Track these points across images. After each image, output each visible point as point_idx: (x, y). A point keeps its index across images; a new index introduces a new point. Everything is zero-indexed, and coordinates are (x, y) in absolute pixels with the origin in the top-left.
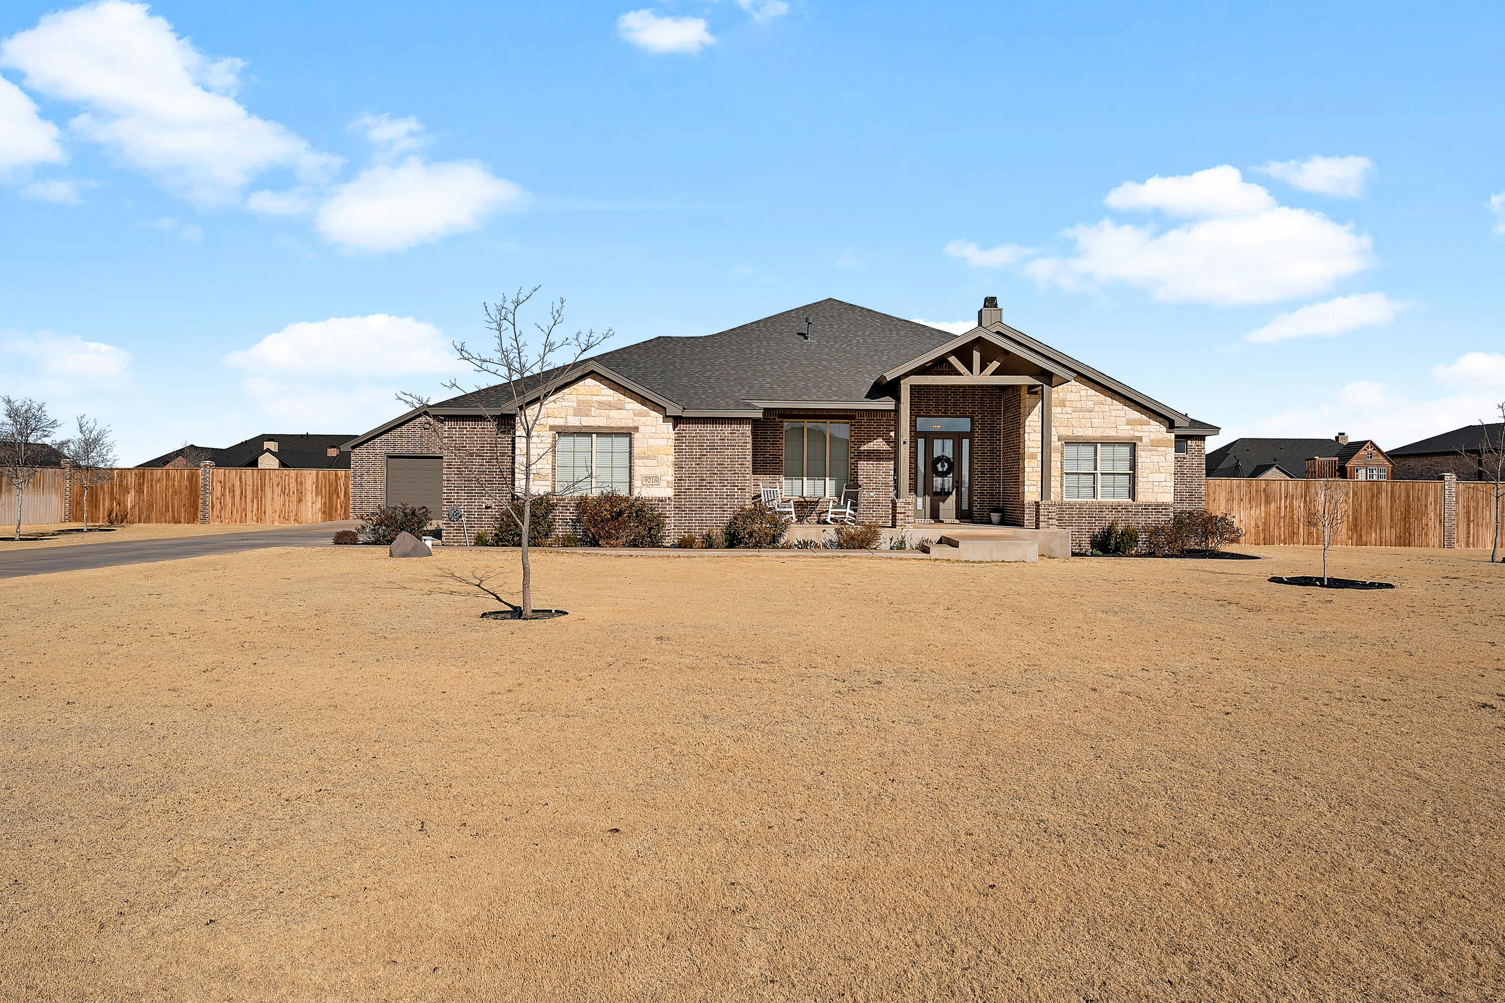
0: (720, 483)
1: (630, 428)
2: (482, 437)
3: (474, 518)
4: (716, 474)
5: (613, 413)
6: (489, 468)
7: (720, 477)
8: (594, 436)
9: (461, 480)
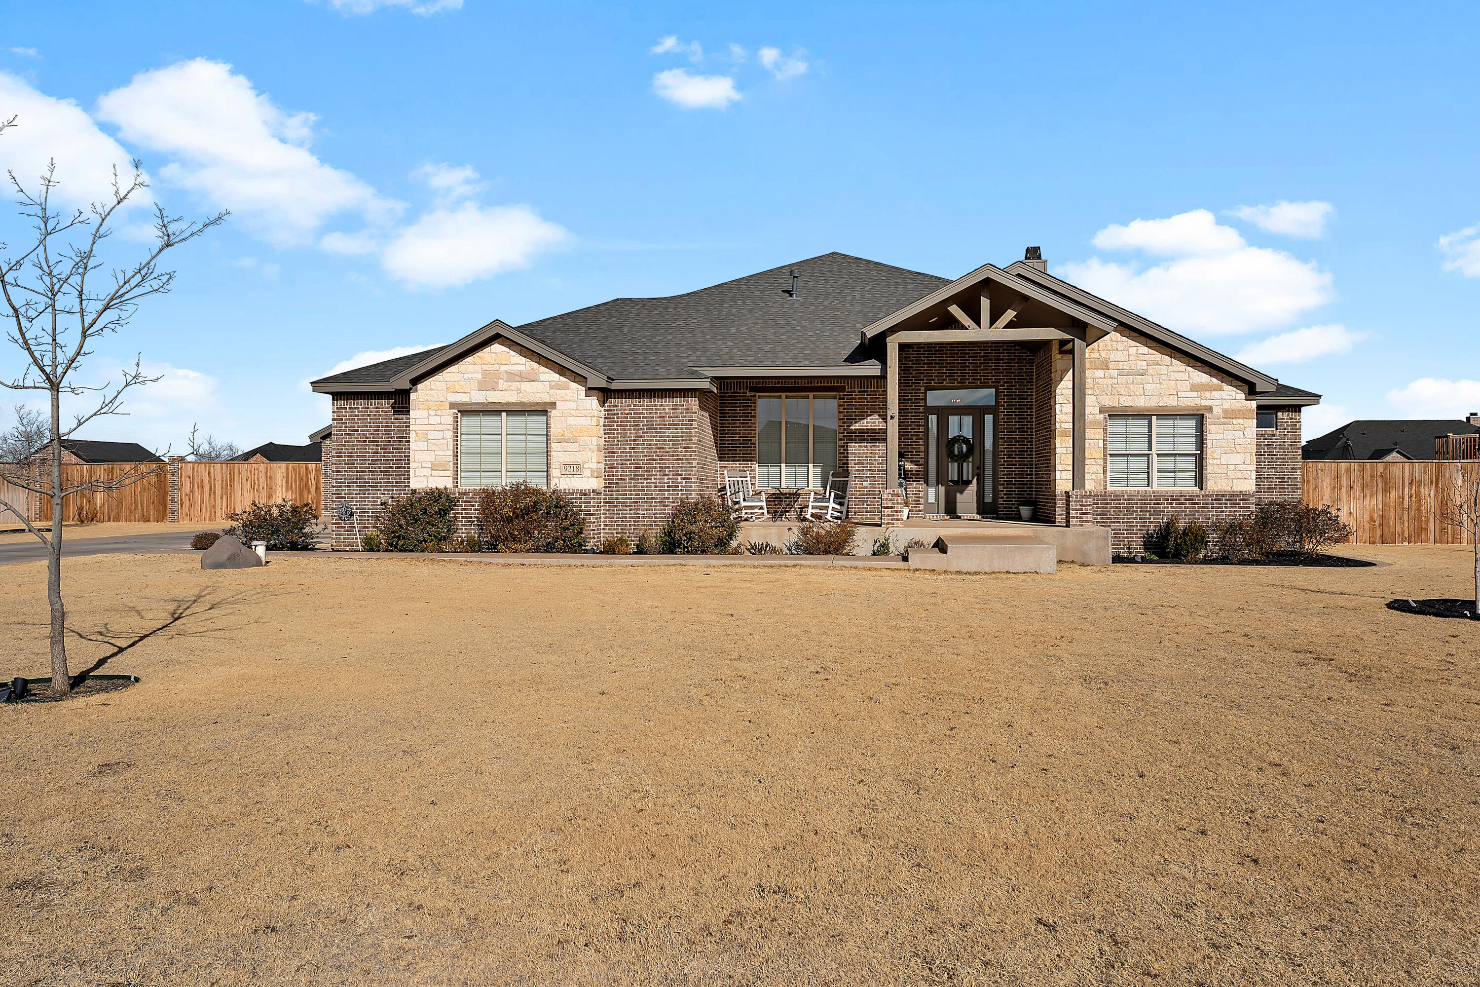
0: (660, 471)
1: (545, 404)
2: (376, 419)
3: (368, 516)
4: (654, 460)
5: (526, 386)
6: (385, 456)
7: (660, 463)
8: (504, 414)
9: (353, 471)
